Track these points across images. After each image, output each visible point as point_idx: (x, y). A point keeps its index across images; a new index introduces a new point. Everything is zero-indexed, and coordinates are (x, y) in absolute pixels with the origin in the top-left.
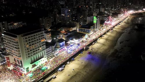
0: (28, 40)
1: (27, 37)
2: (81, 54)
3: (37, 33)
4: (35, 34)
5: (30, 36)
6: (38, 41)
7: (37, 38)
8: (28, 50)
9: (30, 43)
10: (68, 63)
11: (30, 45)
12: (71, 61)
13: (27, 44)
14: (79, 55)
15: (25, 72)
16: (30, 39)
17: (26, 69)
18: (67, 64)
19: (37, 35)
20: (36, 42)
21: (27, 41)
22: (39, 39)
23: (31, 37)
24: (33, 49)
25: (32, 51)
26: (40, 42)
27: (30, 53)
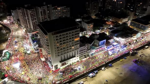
0: (58, 38)
1: (58, 35)
2: (123, 59)
3: (71, 32)
4: (68, 32)
5: (61, 34)
6: (71, 40)
7: (70, 36)
8: (58, 49)
9: (61, 41)
10: (103, 69)
11: (61, 44)
12: (107, 66)
13: (58, 42)
14: (121, 60)
15: (54, 69)
16: (62, 37)
17: (55, 66)
18: (101, 69)
19: (70, 33)
20: (68, 41)
21: (58, 40)
22: (73, 38)
23: (63, 35)
24: (64, 48)
25: (63, 50)
26: (73, 40)
27: (60, 51)
